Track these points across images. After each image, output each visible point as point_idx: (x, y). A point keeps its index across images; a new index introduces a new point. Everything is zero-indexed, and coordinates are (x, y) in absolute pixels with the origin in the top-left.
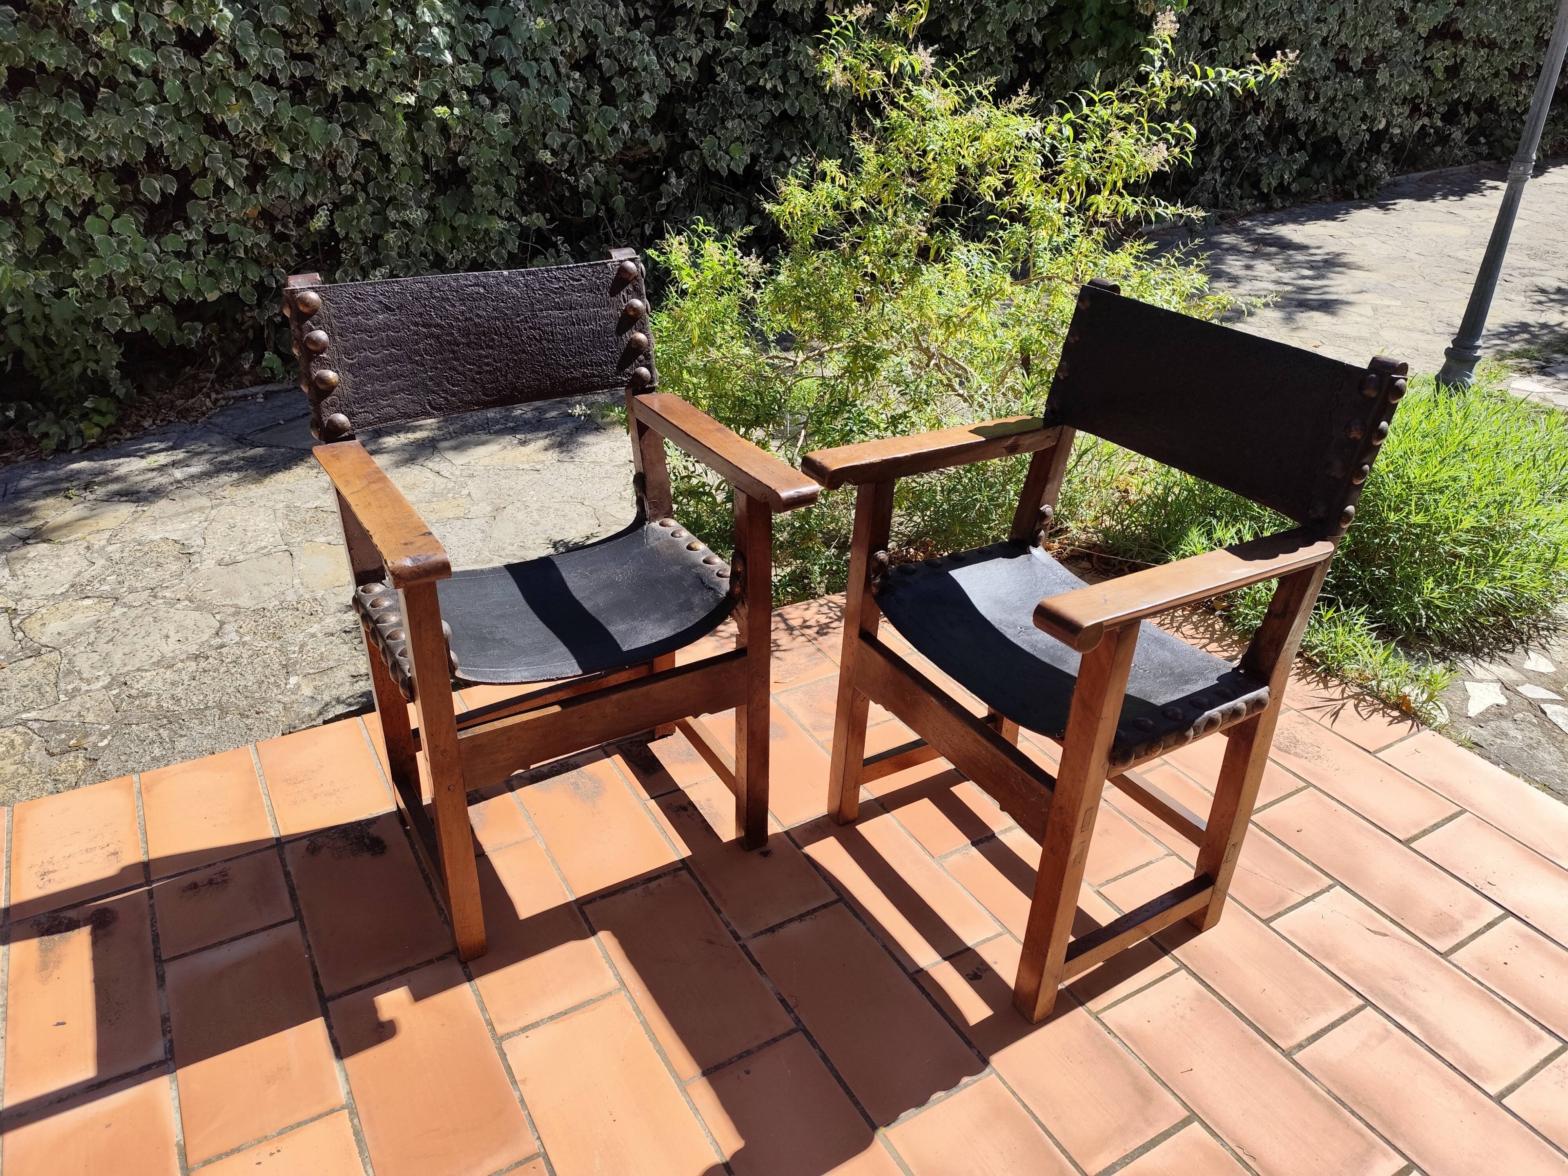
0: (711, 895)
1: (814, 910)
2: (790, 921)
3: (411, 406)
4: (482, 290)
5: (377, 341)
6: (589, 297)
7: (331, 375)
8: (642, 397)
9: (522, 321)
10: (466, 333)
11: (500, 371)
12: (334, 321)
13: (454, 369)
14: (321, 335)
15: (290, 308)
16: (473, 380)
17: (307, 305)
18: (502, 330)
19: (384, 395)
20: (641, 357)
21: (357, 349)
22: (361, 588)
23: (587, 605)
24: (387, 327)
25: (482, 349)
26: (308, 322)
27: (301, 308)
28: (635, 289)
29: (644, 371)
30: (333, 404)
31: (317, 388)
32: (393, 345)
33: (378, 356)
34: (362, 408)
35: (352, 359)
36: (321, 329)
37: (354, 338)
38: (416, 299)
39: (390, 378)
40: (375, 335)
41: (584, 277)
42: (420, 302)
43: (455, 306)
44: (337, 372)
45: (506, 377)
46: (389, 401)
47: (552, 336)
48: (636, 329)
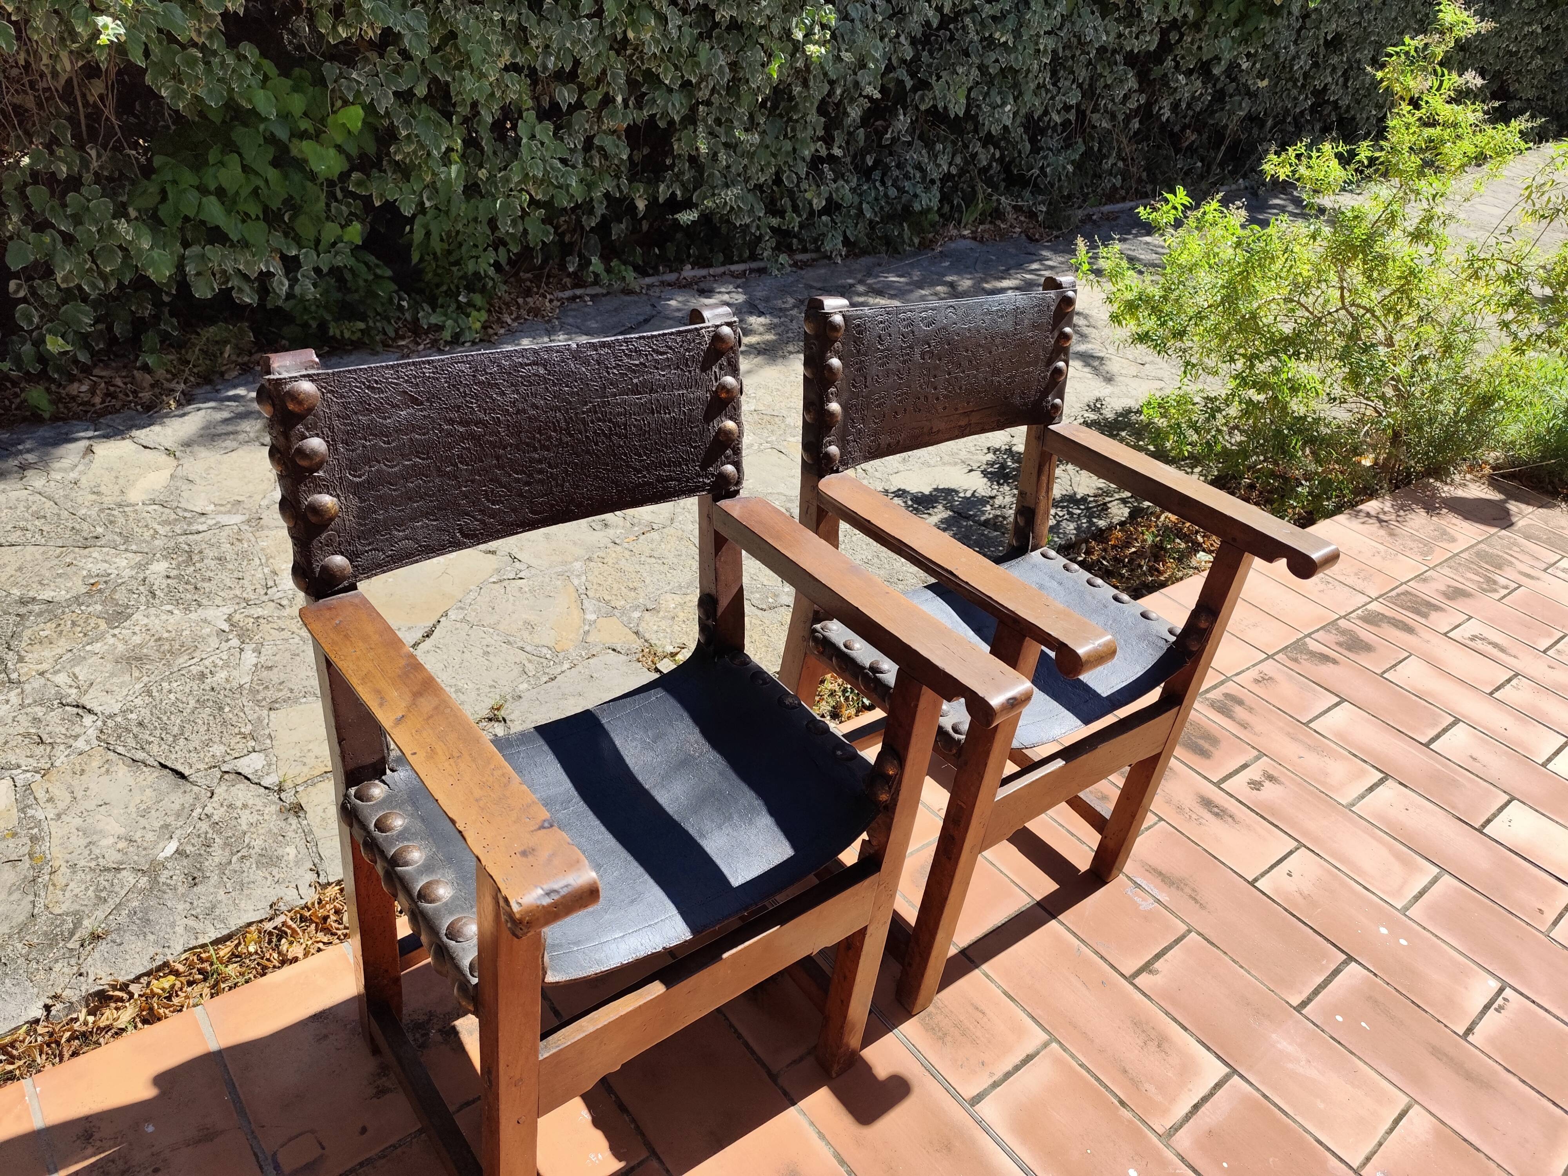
3: (435, 536)
4: (542, 371)
5: (397, 448)
6: (673, 375)
7: (327, 500)
8: (725, 504)
9: (589, 411)
10: (516, 430)
11: (556, 480)
12: (336, 423)
13: (496, 480)
14: (316, 443)
15: (273, 405)
16: (521, 495)
17: (301, 403)
18: (563, 425)
19: (400, 524)
20: (729, 452)
21: (368, 461)
22: (352, 791)
24: (412, 427)
25: (535, 450)
26: (300, 426)
27: (291, 407)
28: (729, 363)
29: (729, 468)
30: (329, 543)
31: (307, 521)
32: (417, 452)
33: (396, 469)
34: (369, 544)
35: (360, 477)
36: (317, 435)
37: (364, 446)
38: (454, 386)
39: (410, 499)
40: (393, 441)
41: (670, 348)
42: (458, 390)
43: (504, 394)
44: (338, 496)
45: (562, 486)
46: (407, 532)
47: (625, 429)
48: (726, 415)
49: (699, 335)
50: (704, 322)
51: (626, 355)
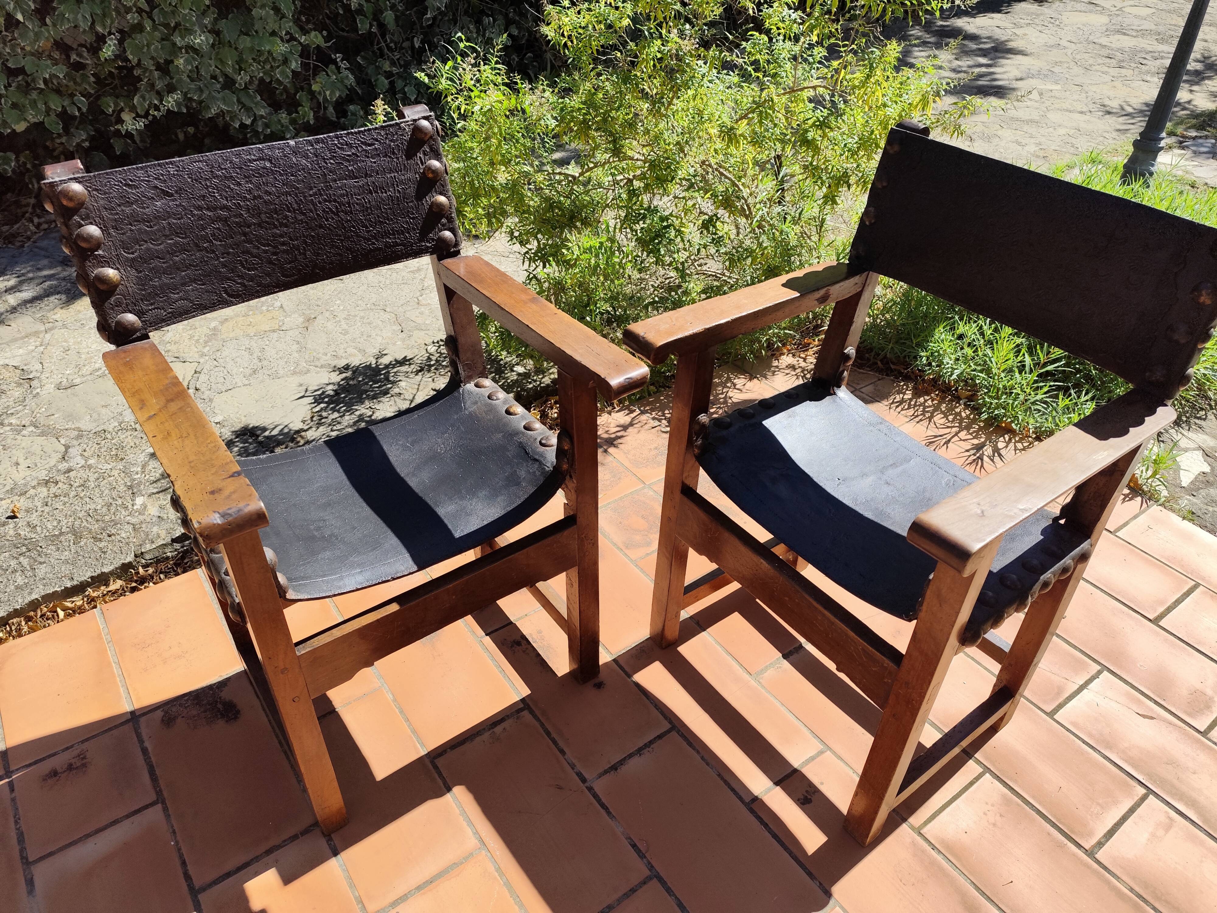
0: (554, 735)
1: (651, 742)
2: (630, 756)
3: (205, 296)
4: (268, 165)
5: (159, 230)
6: (384, 161)
7: (111, 273)
8: (448, 262)
9: (315, 194)
10: (255, 212)
11: (298, 250)
12: (105, 213)
13: (247, 252)
14: (93, 230)
15: (52, 203)
16: (270, 262)
17: (71, 199)
18: (295, 206)
19: (174, 288)
20: (444, 221)
21: (137, 242)
23: (413, 482)
24: (168, 215)
25: (276, 227)
26: (76, 217)
27: (65, 202)
28: (431, 149)
29: (447, 234)
30: (119, 304)
31: (97, 289)
32: (177, 233)
33: (162, 246)
34: (152, 304)
35: (133, 253)
36: (91, 223)
37: (131, 230)
38: (196, 180)
39: (178, 269)
40: (155, 225)
41: (377, 140)
42: (200, 183)
43: (240, 184)
44: (118, 269)
45: (305, 254)
46: (181, 294)
47: (349, 207)
48: (436, 192)
49: (400, 128)
50: (404, 117)
51: (339, 148)
